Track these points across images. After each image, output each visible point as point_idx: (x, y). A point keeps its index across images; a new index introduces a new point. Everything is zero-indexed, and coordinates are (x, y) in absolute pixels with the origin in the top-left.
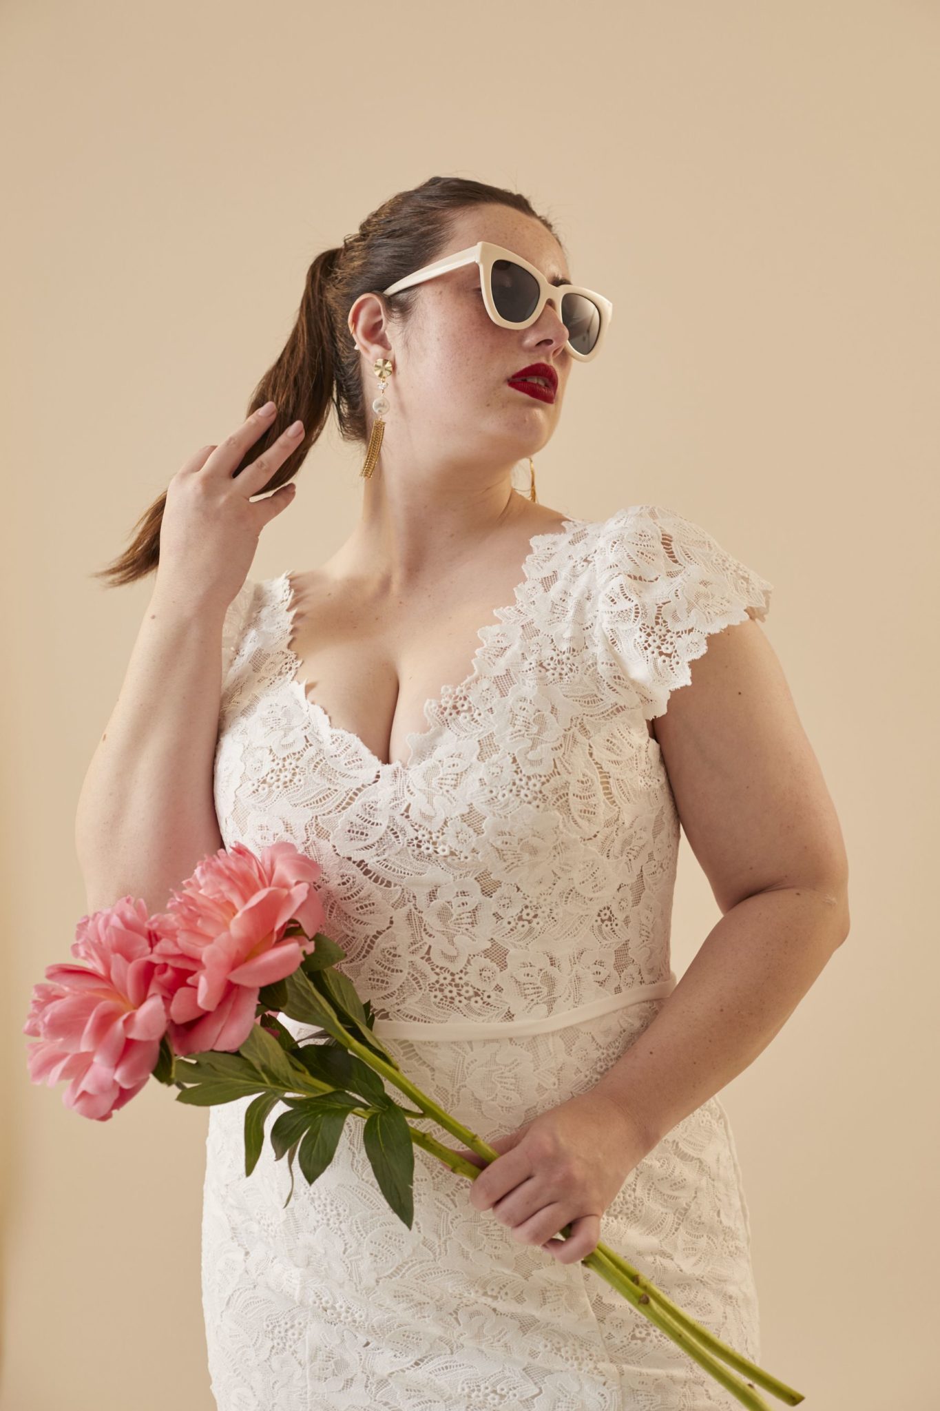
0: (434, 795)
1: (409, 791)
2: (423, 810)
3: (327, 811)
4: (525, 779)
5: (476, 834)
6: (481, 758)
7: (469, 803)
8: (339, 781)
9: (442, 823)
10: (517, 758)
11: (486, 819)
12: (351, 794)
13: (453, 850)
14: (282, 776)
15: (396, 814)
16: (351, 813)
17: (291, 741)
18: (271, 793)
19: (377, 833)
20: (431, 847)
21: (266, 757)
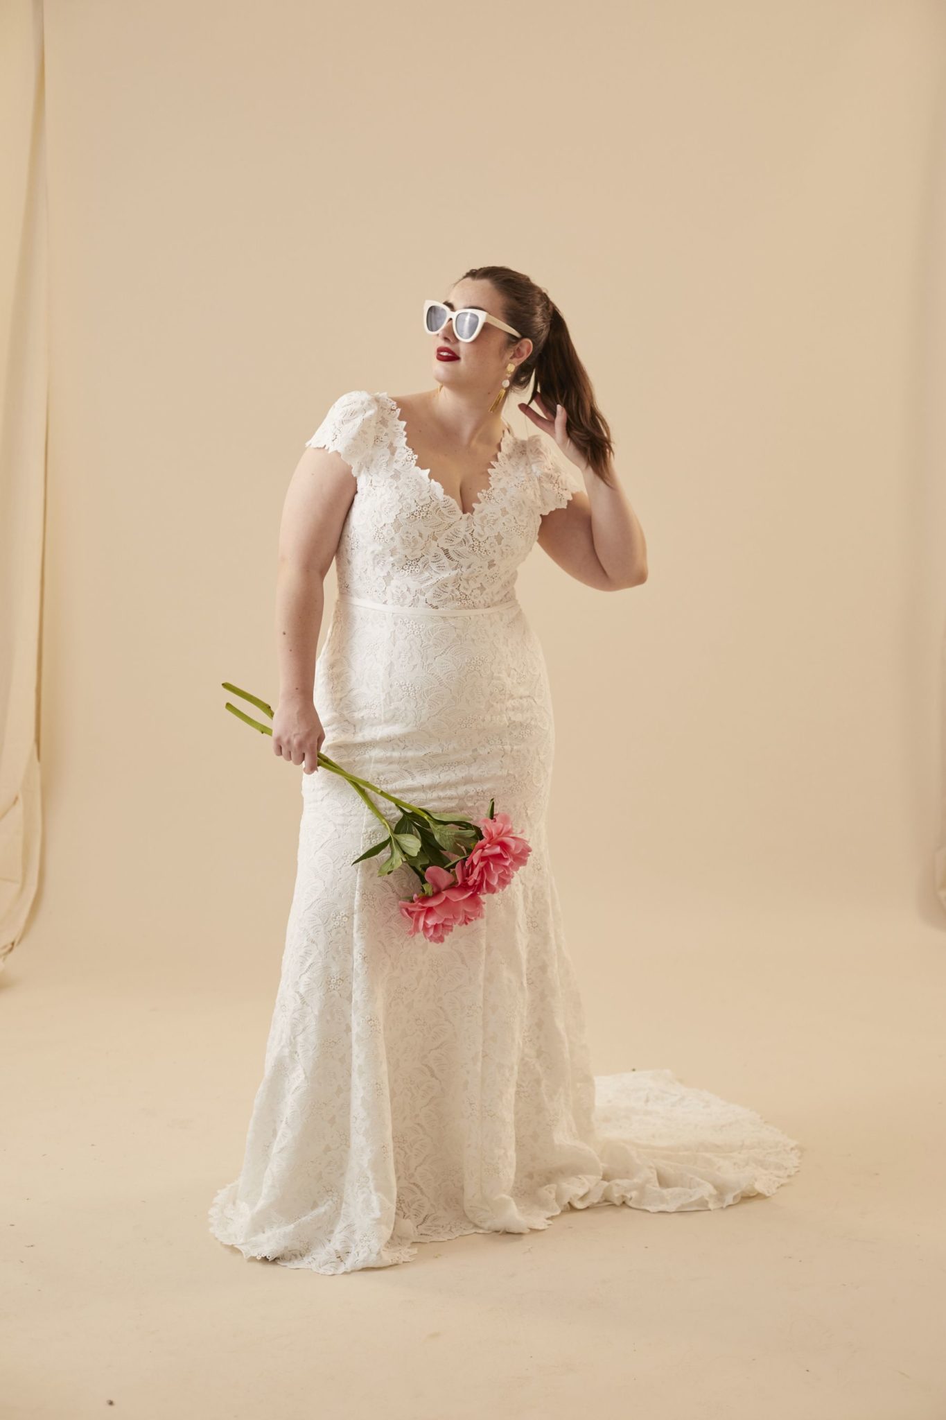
0: (484, 527)
1: (474, 524)
2: (479, 533)
3: (438, 531)
5: (498, 544)
7: (499, 531)
8: (445, 519)
9: (486, 539)
11: (504, 539)
12: (449, 525)
13: (486, 550)
14: (421, 513)
15: (467, 534)
16: (448, 532)
17: (423, 498)
18: (416, 519)
19: (457, 541)
20: (478, 548)
21: (414, 504)
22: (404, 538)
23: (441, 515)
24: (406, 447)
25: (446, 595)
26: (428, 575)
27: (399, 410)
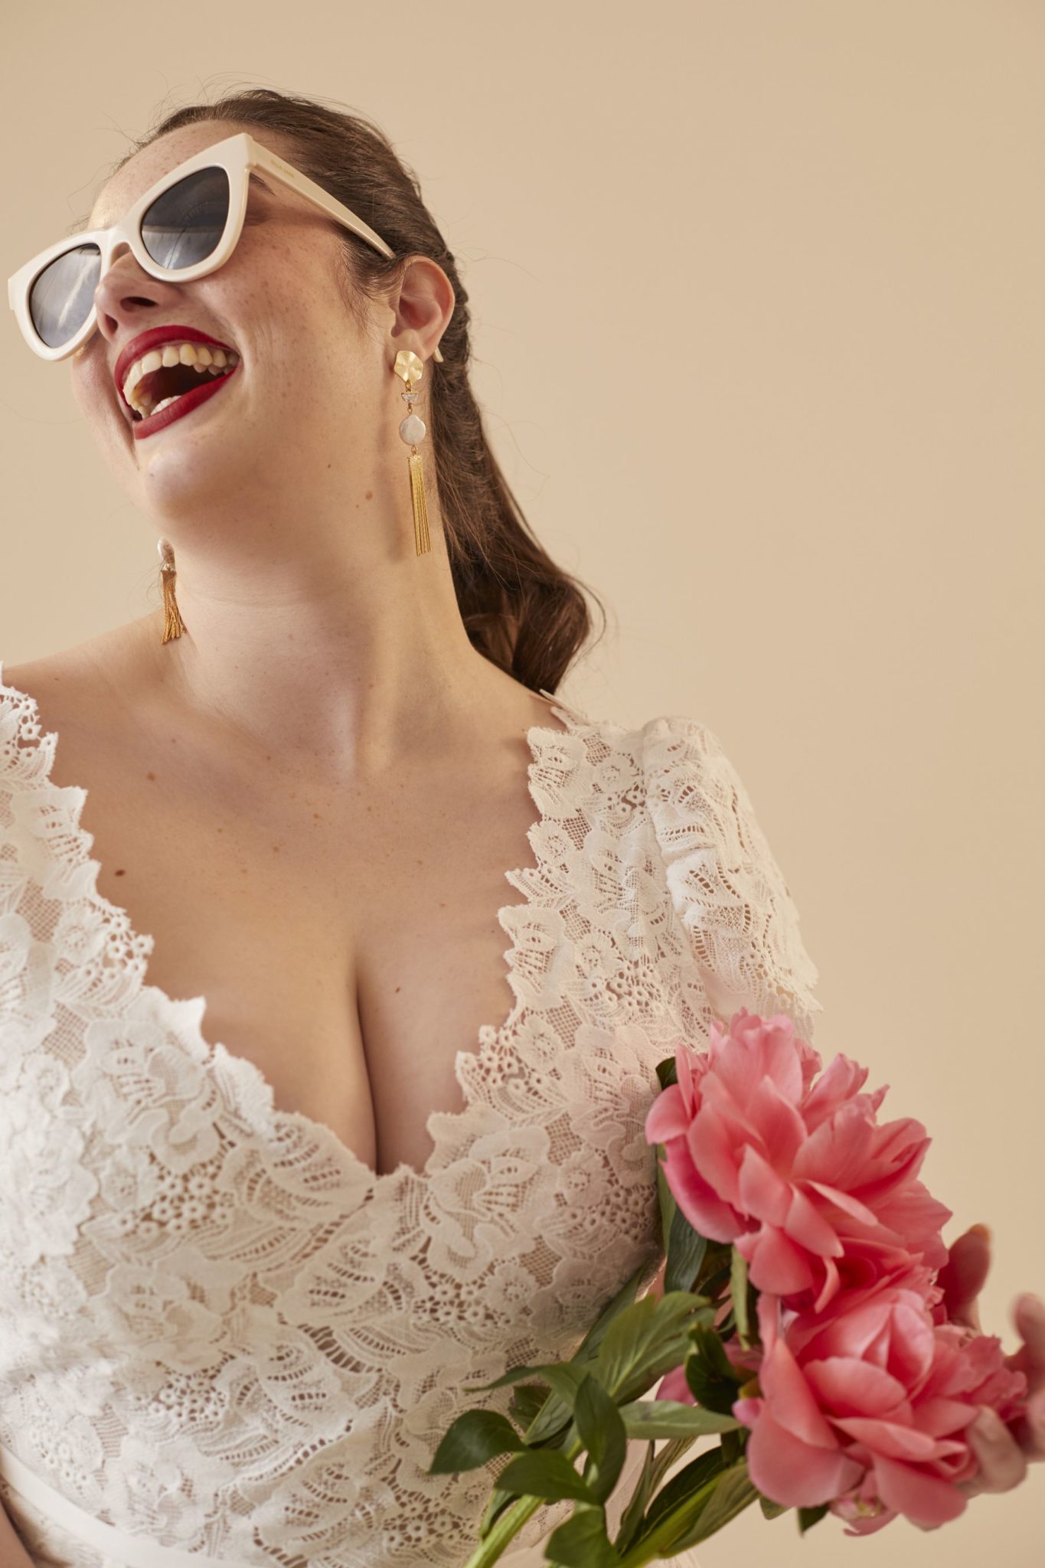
0: (475, 1221)
1: (428, 1214)
2: (454, 1248)
3: (275, 1264)
4: (622, 1193)
5: (538, 1285)
6: (555, 1158)
7: (536, 1235)
8: (297, 1213)
9: (485, 1269)
10: (609, 1157)
11: (561, 1262)
12: (320, 1234)
13: (490, 1312)
14: (186, 1208)
15: (403, 1261)
16: (318, 1264)
17: (188, 1136)
18: (164, 1236)
19: (358, 1294)
20: (455, 1311)
21: (144, 1170)
22: (130, 1309)
23: (275, 1199)
24: (99, 901)
25: (341, 1512)
26: (262, 1431)
27: (52, 738)
